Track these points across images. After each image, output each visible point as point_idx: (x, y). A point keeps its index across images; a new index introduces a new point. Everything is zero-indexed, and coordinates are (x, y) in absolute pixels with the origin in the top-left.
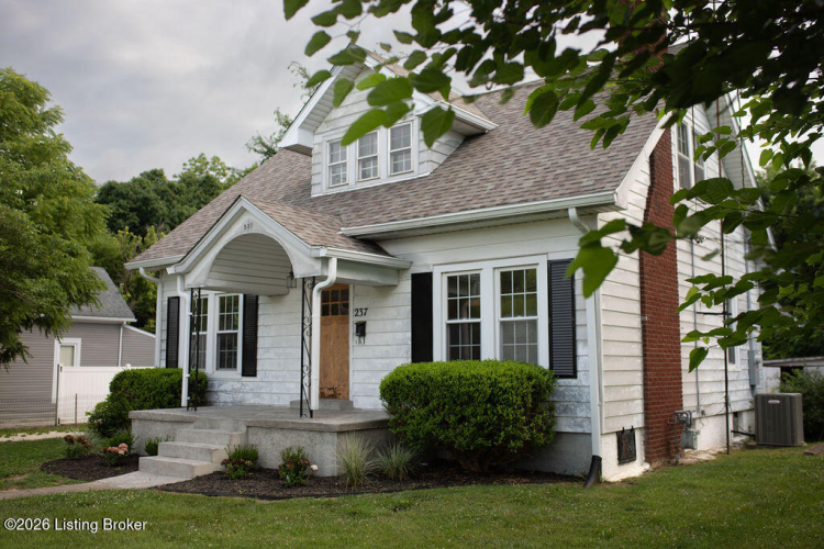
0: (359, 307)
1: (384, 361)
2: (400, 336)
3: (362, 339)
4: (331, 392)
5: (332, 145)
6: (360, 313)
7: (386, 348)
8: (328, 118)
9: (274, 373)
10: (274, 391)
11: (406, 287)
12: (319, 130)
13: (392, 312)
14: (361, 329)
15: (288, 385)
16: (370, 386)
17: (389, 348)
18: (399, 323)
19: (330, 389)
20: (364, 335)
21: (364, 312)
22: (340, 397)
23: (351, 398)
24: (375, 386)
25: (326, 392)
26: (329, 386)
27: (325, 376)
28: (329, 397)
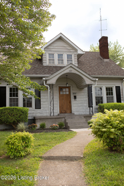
1: (81, 104)
2: (85, 99)
3: (75, 100)
4: (65, 112)
5: (49, 54)
6: (74, 94)
11: (86, 89)
12: (45, 50)
13: (83, 94)
14: (75, 97)
17: (82, 101)
19: (64, 111)
20: (76, 98)
21: (75, 93)
22: (67, 113)
23: (72, 113)
24: (79, 110)
25: (63, 112)
26: (64, 110)
27: (62, 108)
28: (64, 113)
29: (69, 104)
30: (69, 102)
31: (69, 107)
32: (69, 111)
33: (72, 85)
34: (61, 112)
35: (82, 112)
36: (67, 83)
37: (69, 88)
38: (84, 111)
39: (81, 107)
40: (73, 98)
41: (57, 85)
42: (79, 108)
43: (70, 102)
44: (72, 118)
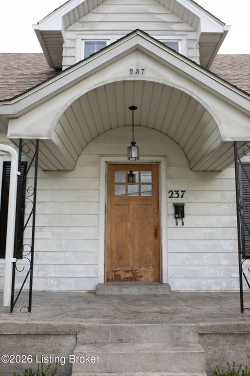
0: (173, 189)
1: (208, 243)
2: (226, 219)
3: (179, 221)
4: (130, 275)
5: (86, 43)
6: (175, 195)
7: (210, 230)
8: (83, 19)
9: (50, 254)
10: (52, 274)
12: (71, 28)
13: (217, 196)
14: (179, 211)
15: (72, 268)
16: (191, 268)
17: (213, 230)
18: (224, 207)
19: (128, 271)
20: (183, 216)
21: (181, 194)
22: (142, 279)
23: (165, 281)
24: (198, 268)
25: (123, 275)
26: (126, 269)
27: (120, 258)
28: (126, 279)
29: (152, 239)
30: (152, 232)
31: (150, 253)
32: (148, 274)
33: (165, 156)
34: (113, 277)
35: (210, 281)
36: (133, 144)
37: (153, 168)
38: (220, 274)
39: (210, 255)
40: (168, 215)
41: (101, 156)
42: (195, 262)
43: (157, 233)
44: (121, 341)
